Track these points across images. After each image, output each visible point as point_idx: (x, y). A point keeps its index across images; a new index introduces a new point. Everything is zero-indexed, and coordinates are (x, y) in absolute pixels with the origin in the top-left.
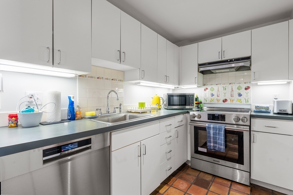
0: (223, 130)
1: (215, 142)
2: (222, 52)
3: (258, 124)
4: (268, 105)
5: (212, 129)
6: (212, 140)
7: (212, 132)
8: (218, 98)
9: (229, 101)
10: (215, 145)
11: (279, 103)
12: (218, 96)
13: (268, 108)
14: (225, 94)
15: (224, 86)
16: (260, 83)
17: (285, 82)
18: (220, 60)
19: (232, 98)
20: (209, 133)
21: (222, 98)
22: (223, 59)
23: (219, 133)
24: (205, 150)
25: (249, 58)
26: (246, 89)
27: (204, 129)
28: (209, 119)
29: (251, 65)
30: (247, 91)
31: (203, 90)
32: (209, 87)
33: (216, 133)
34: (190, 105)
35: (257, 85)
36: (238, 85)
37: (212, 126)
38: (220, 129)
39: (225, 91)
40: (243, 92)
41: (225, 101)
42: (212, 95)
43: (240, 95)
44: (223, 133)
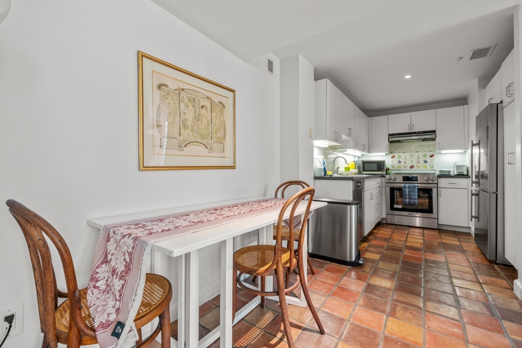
0: (417, 188)
1: (410, 198)
2: (411, 125)
3: (443, 182)
4: (450, 170)
5: (407, 188)
6: (407, 197)
7: (407, 190)
8: (405, 165)
9: (415, 168)
10: (410, 200)
11: (458, 167)
12: (405, 163)
13: (449, 172)
14: (412, 161)
15: (411, 154)
16: (443, 152)
17: (462, 151)
18: (410, 131)
19: (419, 164)
20: (405, 192)
21: (409, 165)
22: (412, 131)
23: (413, 191)
24: (400, 207)
25: (434, 131)
26: (431, 157)
27: (400, 189)
28: (403, 181)
29: (436, 137)
30: (431, 158)
31: (390, 157)
32: (396, 155)
33: (411, 191)
34: (381, 171)
35: (440, 153)
36: (423, 154)
37: (407, 185)
38: (414, 187)
39: (412, 159)
40: (428, 159)
41: (412, 167)
42: (400, 162)
43: (425, 162)
44: (416, 190)
